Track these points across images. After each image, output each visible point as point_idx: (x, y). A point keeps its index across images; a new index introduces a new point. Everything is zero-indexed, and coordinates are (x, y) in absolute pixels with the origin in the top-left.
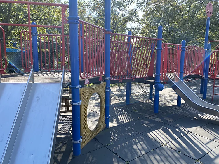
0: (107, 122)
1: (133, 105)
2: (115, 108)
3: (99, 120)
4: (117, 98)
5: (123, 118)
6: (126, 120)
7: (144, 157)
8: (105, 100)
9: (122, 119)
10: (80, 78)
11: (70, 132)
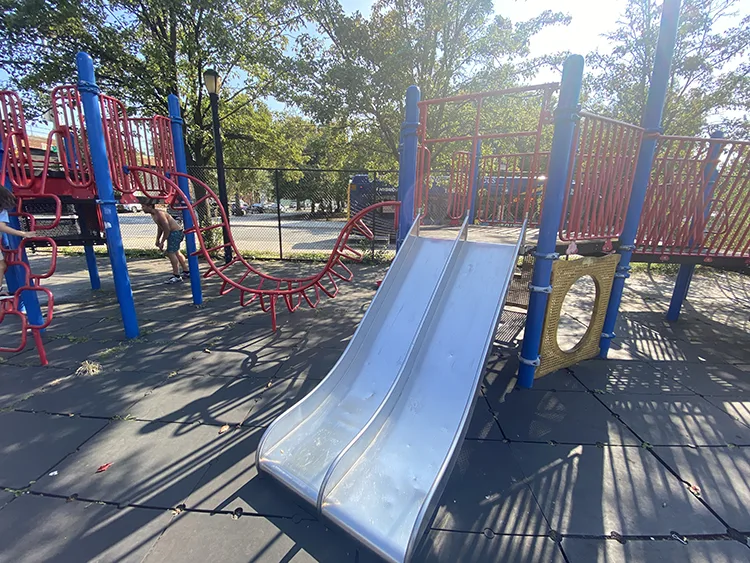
0: (604, 344)
1: (688, 325)
2: (629, 323)
3: (585, 337)
4: (640, 301)
5: (652, 349)
6: (660, 355)
7: (699, 451)
8: (609, 296)
9: (646, 348)
10: (559, 240)
11: (515, 342)
